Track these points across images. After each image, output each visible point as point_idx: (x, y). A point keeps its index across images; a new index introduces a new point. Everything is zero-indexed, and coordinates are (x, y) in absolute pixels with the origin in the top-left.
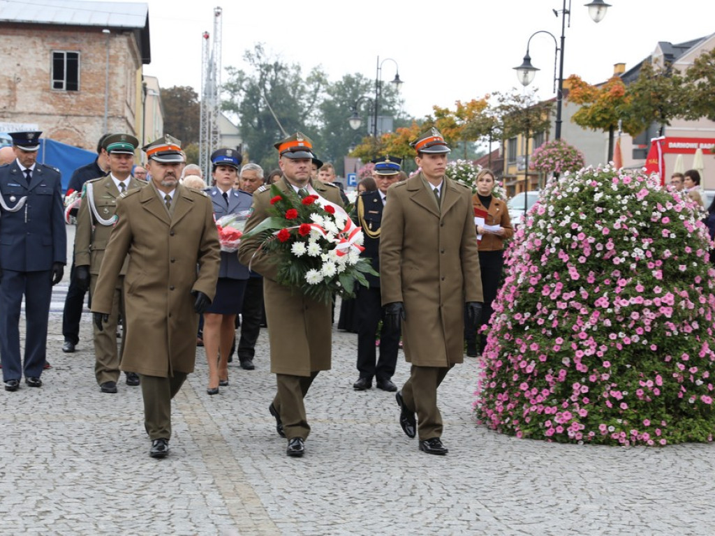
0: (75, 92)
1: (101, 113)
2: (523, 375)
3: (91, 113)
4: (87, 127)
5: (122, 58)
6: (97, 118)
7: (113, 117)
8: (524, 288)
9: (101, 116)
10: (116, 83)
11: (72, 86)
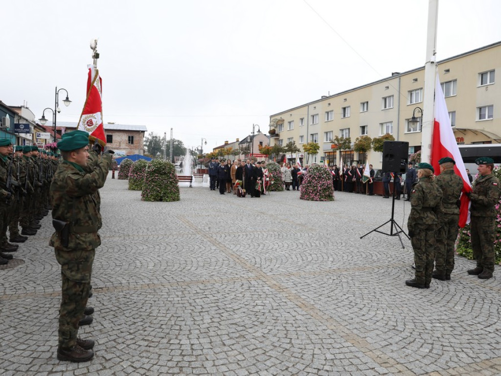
2: (310, 192)
3: (136, 148)
4: (135, 151)
7: (141, 149)
8: (309, 180)
11: (132, 143)
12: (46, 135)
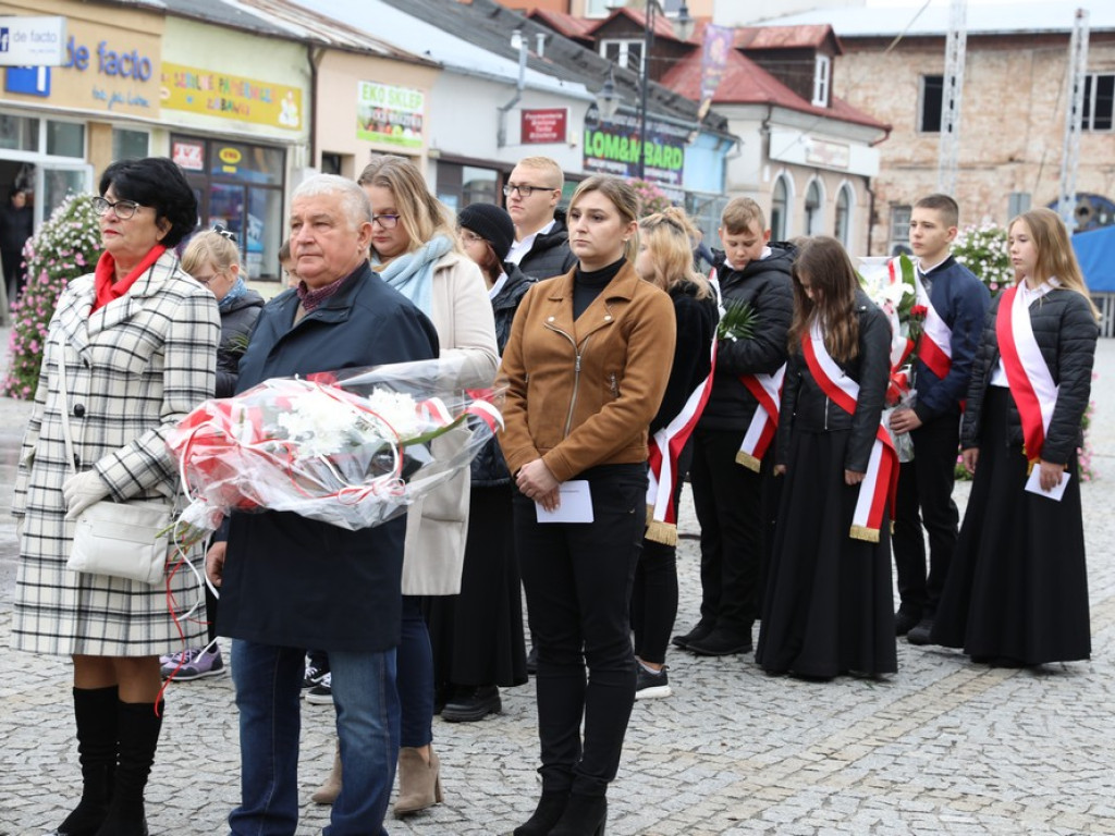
12: (39, 38)
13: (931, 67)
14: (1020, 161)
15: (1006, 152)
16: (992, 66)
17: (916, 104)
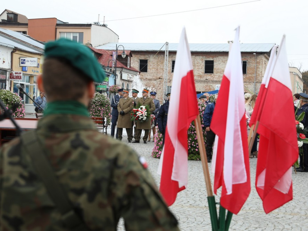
0: (245, 74)
1: (254, 81)
3: (250, 81)
4: (249, 86)
5: (261, 63)
6: (252, 83)
7: (258, 82)
9: (254, 82)
10: (259, 71)
11: (244, 72)
12: (32, 61)
13: (141, 58)
14: (161, 79)
15: (158, 77)
16: (155, 58)
17: (138, 66)
